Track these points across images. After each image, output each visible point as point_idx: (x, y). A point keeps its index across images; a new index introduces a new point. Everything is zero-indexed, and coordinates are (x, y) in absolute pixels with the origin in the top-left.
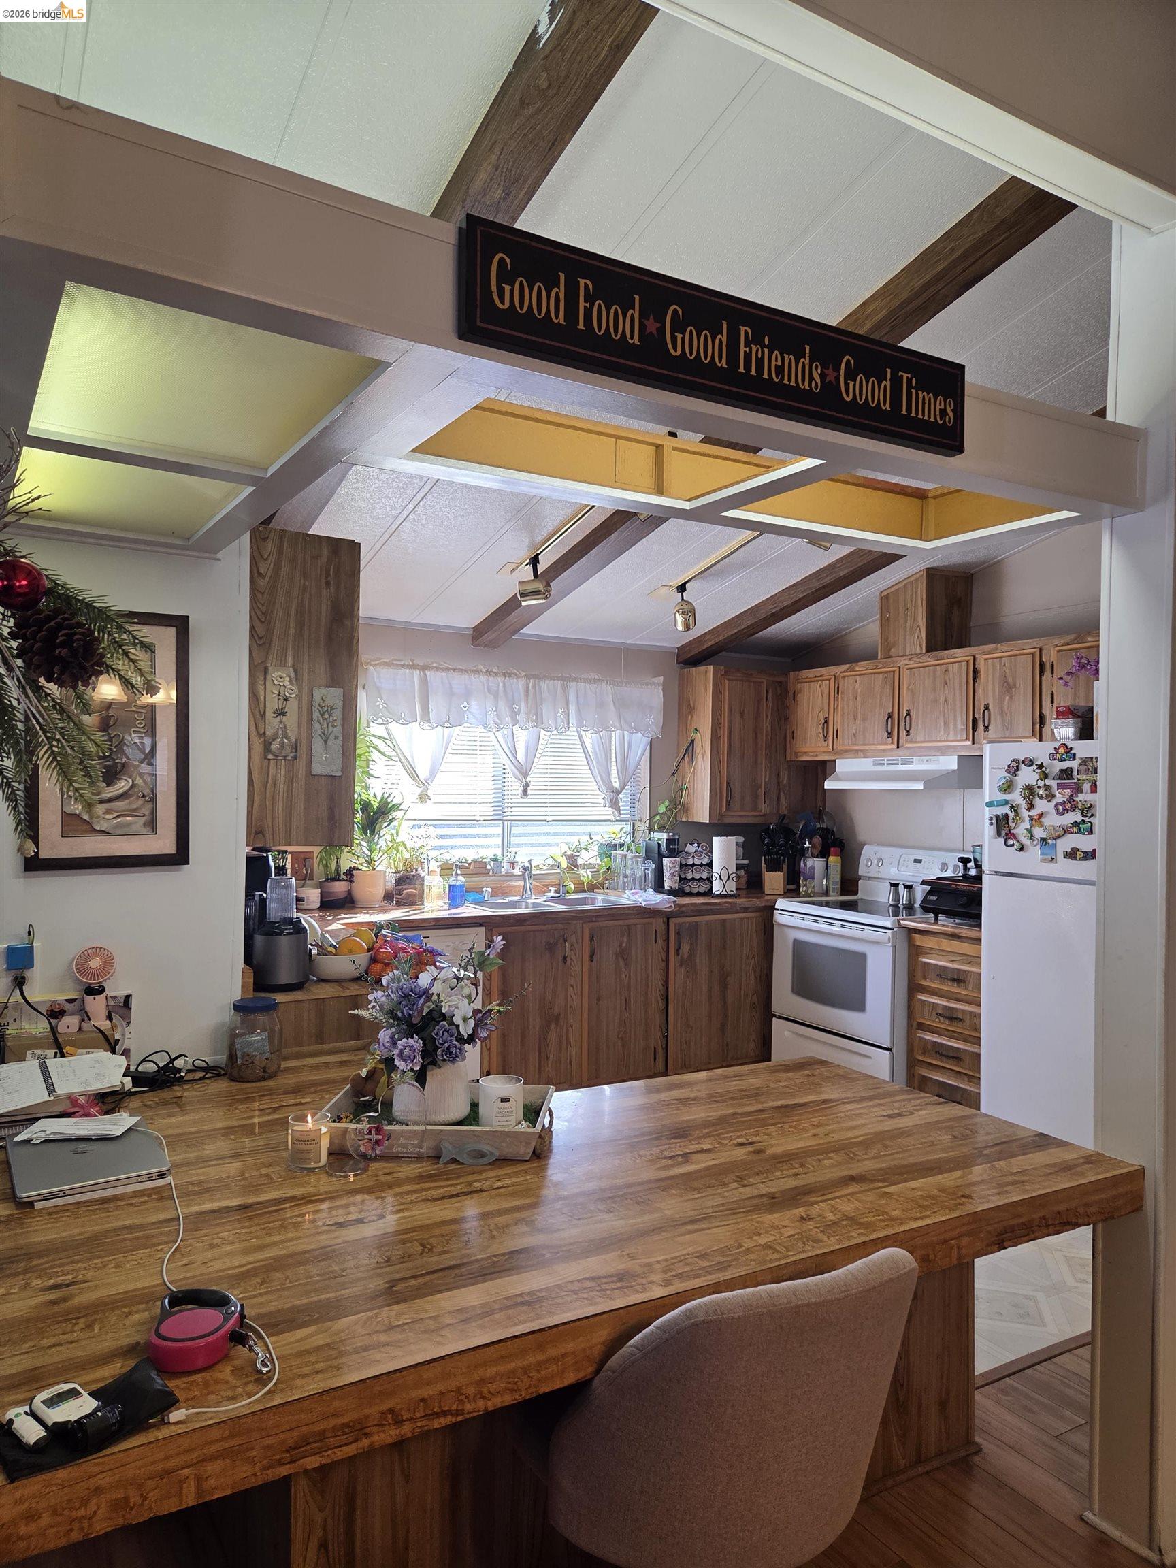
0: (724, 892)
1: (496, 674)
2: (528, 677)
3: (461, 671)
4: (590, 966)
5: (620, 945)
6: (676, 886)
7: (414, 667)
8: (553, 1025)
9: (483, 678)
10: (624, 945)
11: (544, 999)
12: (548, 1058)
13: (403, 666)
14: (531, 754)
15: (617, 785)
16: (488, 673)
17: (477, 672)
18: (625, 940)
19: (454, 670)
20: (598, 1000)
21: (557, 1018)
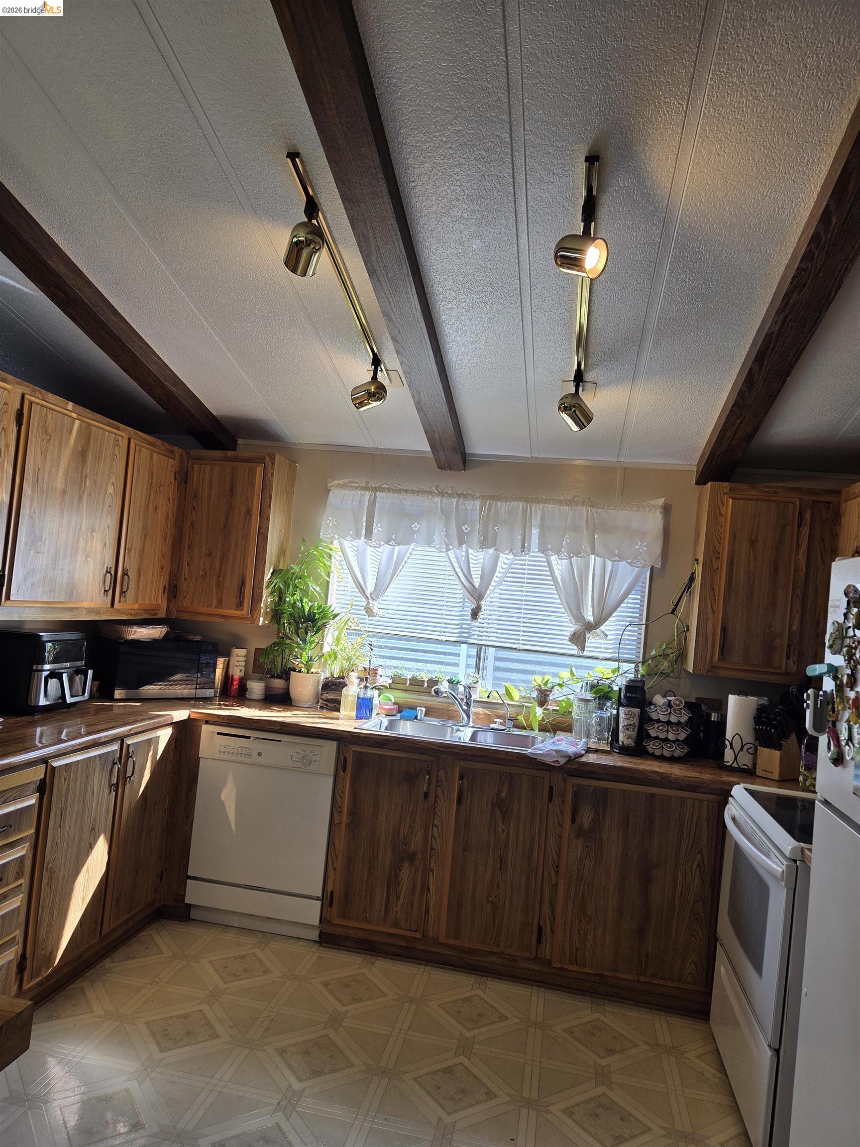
0: (735, 765)
1: (449, 495)
2: (483, 497)
3: (413, 492)
4: (458, 811)
5: (498, 794)
6: (630, 743)
7: (366, 488)
8: (406, 864)
9: (437, 499)
10: (503, 795)
11: (399, 833)
12: (398, 898)
13: (356, 488)
14: (488, 576)
15: (589, 617)
16: (442, 494)
17: (430, 493)
18: (505, 789)
19: (406, 491)
20: (465, 849)
21: (412, 857)
